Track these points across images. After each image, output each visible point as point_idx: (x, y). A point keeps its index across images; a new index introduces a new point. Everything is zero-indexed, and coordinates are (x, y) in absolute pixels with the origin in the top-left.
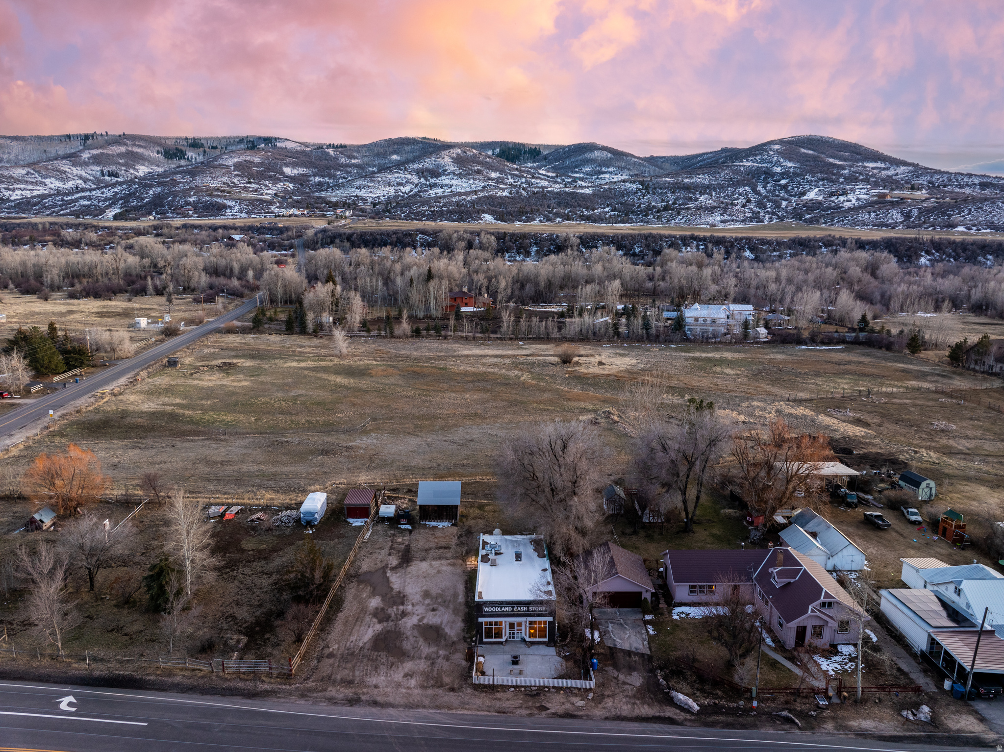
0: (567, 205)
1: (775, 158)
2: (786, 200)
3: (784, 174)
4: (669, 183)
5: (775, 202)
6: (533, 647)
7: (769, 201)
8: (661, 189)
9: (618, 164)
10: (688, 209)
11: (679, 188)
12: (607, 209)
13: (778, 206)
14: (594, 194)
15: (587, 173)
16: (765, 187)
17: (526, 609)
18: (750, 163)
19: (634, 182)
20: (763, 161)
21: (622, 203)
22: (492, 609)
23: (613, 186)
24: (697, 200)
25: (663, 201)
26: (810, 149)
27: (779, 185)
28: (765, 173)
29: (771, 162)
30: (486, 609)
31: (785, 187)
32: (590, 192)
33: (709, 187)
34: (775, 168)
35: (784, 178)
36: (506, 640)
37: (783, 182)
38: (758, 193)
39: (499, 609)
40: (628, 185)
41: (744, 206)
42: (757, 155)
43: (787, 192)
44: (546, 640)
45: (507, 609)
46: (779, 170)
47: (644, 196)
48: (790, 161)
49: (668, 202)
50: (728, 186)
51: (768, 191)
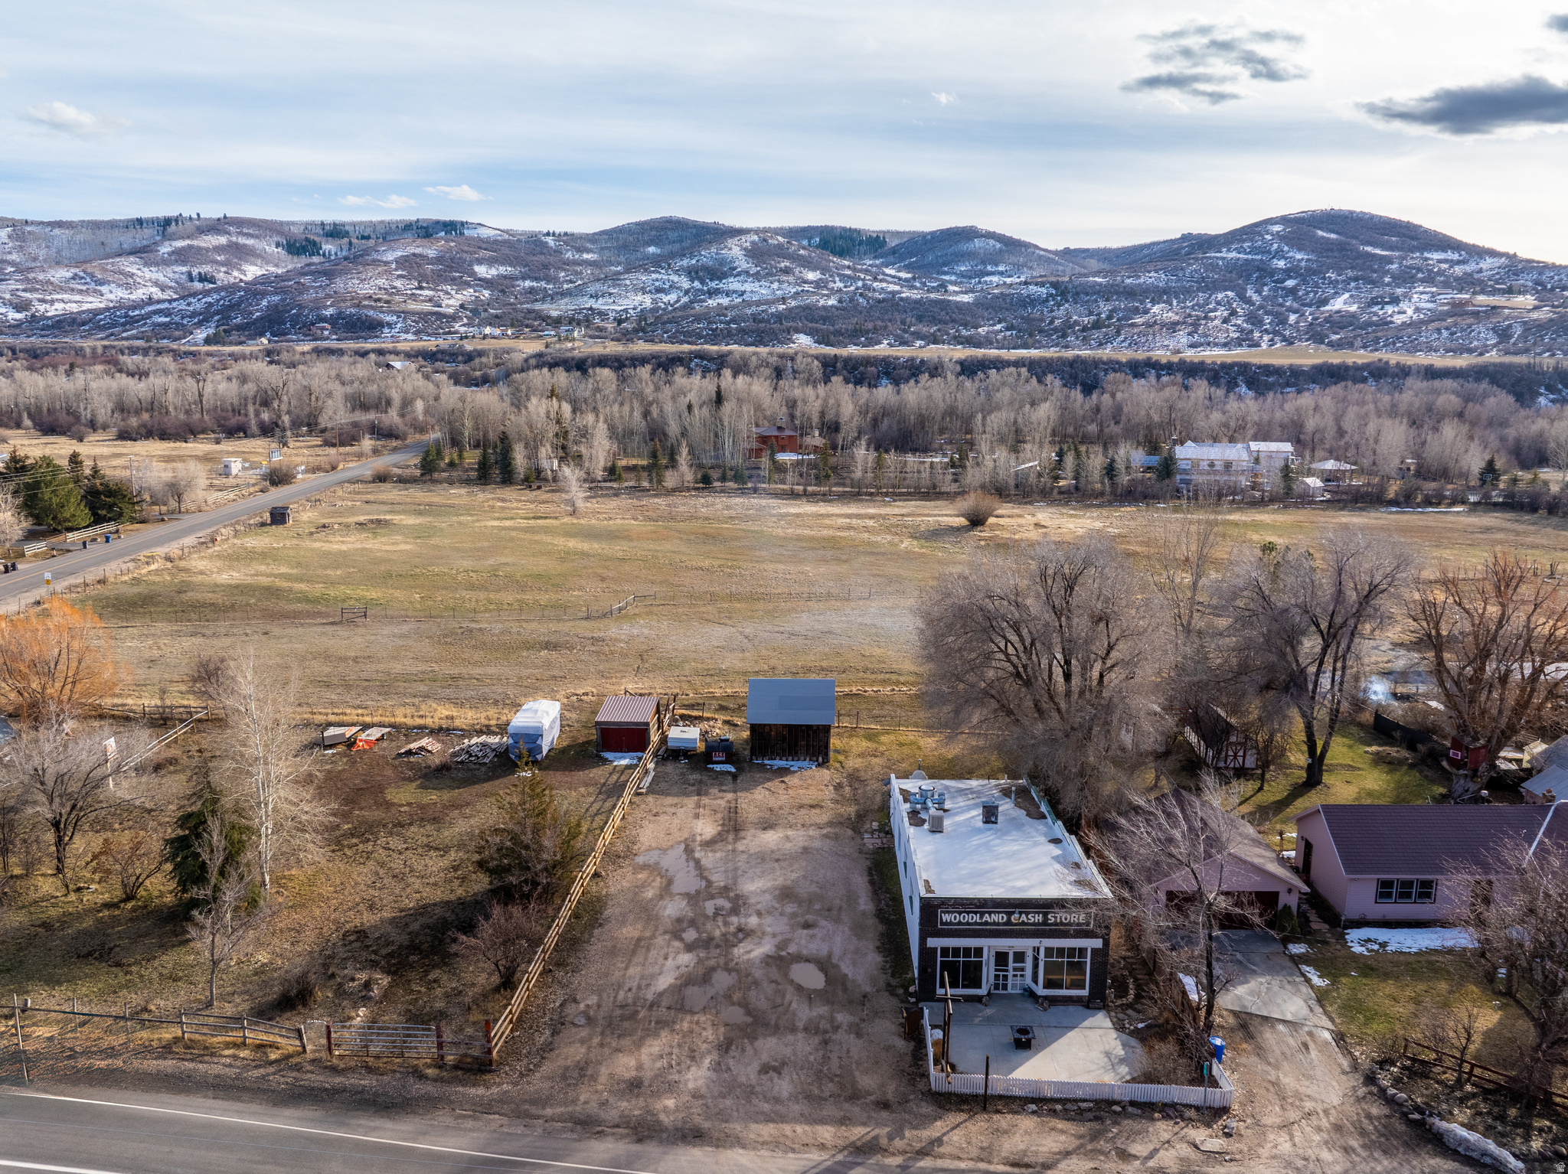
0: (934, 321)
1: (1275, 246)
2: (1295, 312)
3: (1288, 273)
4: (1100, 284)
5: (1276, 315)
6: (1054, 1009)
7: (1267, 313)
8: (1087, 294)
9: (1013, 259)
10: (1133, 325)
11: (1117, 293)
12: (998, 327)
13: (1283, 322)
14: (977, 304)
15: (962, 275)
16: (1259, 292)
17: (1039, 918)
18: (1233, 255)
19: (1042, 285)
20: (1254, 250)
21: (1023, 318)
22: (959, 918)
23: (1007, 291)
24: (1146, 312)
25: (1091, 313)
26: (1333, 231)
27: (1283, 289)
28: (1259, 269)
29: (1269, 252)
30: (946, 917)
31: (1293, 291)
32: (971, 300)
33: (1166, 291)
34: (1275, 261)
35: (1290, 277)
36: (989, 994)
37: (1290, 283)
38: (1249, 302)
39: (977, 918)
40: (1033, 288)
41: (1225, 321)
42: (1244, 241)
43: (1296, 299)
44: (1085, 992)
45: (995, 918)
46: (1281, 264)
47: (1059, 305)
48: (1300, 250)
49: (1099, 314)
50: (1198, 290)
51: (1265, 299)
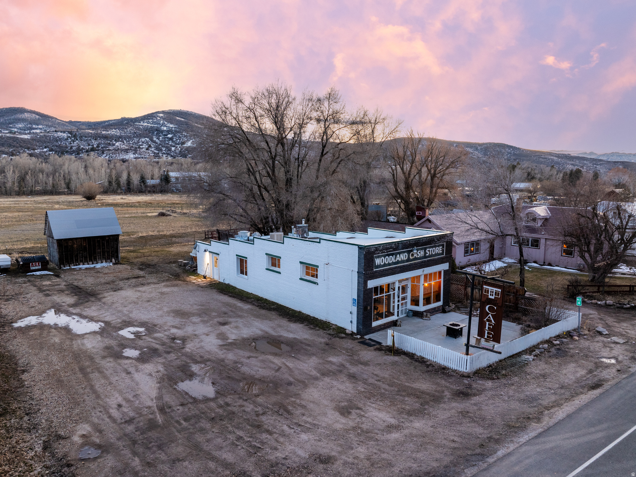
1: (162, 122)
2: (174, 146)
3: (169, 131)
4: (91, 133)
5: (167, 147)
7: (163, 147)
8: (86, 137)
9: (45, 123)
10: (109, 150)
11: (99, 137)
12: (45, 150)
13: (170, 150)
14: (32, 139)
15: (20, 129)
16: (158, 139)
18: (146, 124)
19: (64, 132)
20: (153, 123)
21: (57, 146)
23: (47, 134)
24: (114, 145)
25: (89, 145)
26: (182, 118)
27: (168, 138)
28: (157, 130)
29: (159, 124)
31: (171, 139)
32: (29, 138)
33: (120, 137)
34: (162, 127)
35: (170, 134)
37: (170, 136)
38: (155, 142)
40: (60, 134)
41: (147, 149)
42: (149, 119)
43: (173, 142)
46: (165, 128)
47: (74, 141)
48: (171, 123)
49: (93, 145)
50: (134, 137)
51: (161, 141)
